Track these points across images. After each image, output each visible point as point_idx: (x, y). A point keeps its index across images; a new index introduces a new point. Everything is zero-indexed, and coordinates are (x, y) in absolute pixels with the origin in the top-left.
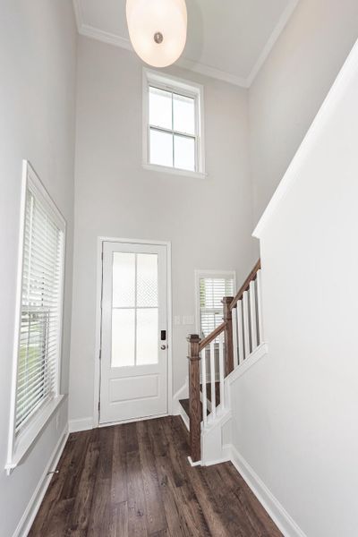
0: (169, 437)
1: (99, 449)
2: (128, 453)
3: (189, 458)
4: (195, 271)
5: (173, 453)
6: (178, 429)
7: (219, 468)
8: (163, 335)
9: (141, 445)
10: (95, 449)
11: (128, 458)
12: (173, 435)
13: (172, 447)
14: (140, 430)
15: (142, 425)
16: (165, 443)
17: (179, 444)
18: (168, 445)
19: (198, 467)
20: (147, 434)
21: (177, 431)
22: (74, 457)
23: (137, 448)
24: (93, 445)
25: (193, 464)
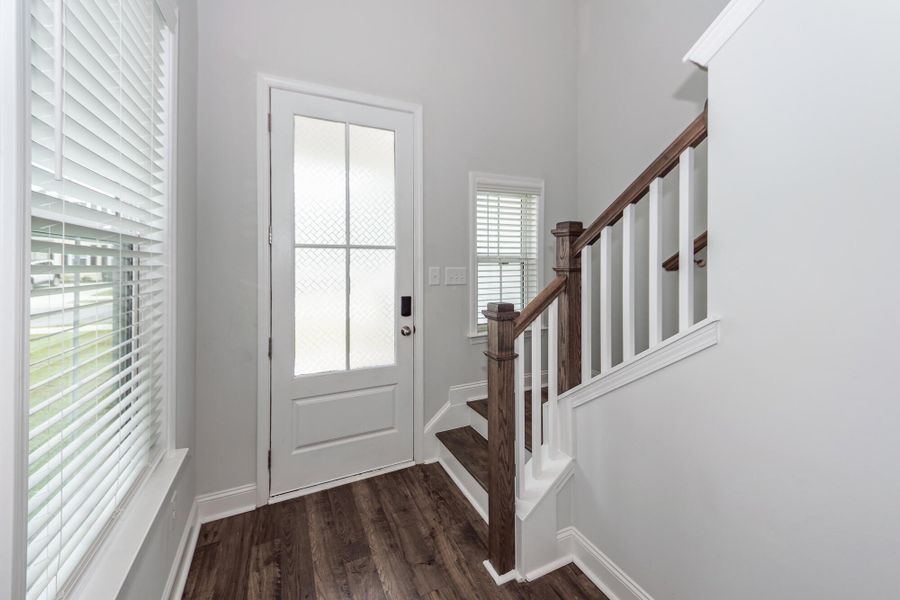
0: (430, 515)
1: (277, 559)
2: (348, 565)
3: (487, 564)
4: (471, 174)
5: (449, 554)
6: (443, 494)
7: (557, 582)
8: (406, 306)
9: (375, 541)
10: (267, 563)
11: (350, 576)
12: (436, 510)
13: (441, 538)
14: (364, 502)
15: (365, 491)
16: (424, 531)
17: (455, 531)
18: (432, 535)
19: (512, 584)
20: (380, 511)
21: (441, 498)
22: (216, 588)
23: (366, 550)
24: (261, 553)
25: (500, 580)
